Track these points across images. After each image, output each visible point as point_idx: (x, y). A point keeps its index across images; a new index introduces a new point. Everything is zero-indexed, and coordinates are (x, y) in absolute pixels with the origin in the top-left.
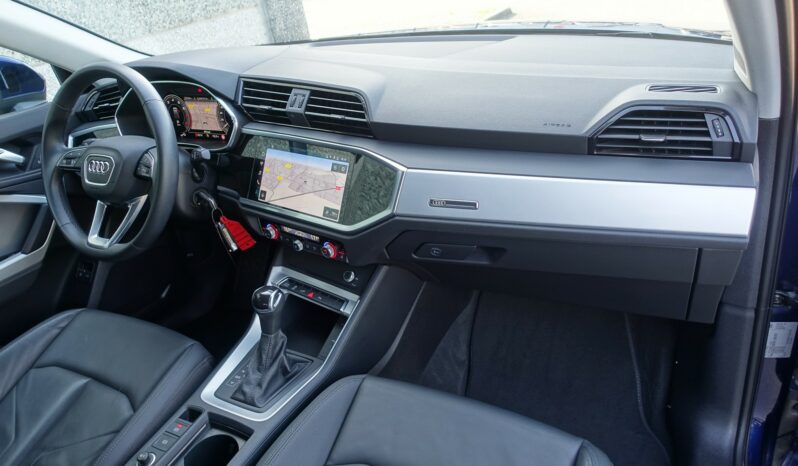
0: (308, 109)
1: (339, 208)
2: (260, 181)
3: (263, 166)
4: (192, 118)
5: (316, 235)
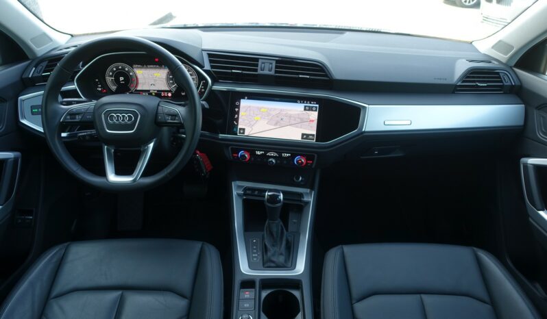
0: (276, 72)
1: (314, 132)
2: (237, 122)
3: (238, 111)
4: (140, 81)
5: (286, 153)
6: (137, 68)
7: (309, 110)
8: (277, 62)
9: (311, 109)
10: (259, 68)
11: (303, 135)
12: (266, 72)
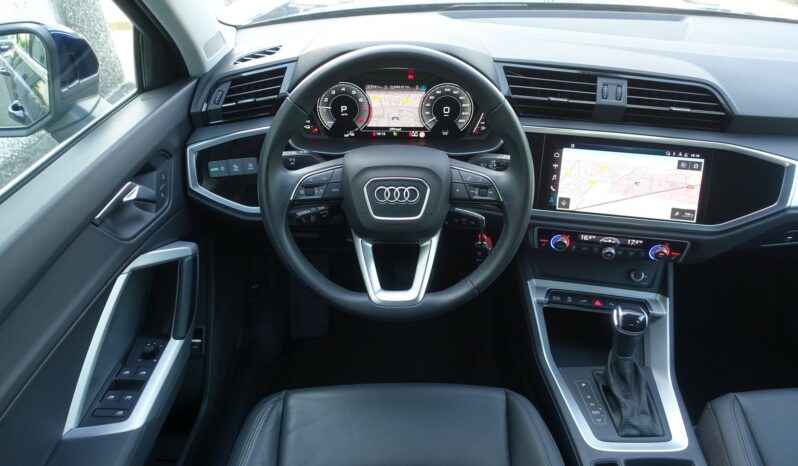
0: (630, 101)
1: (694, 206)
2: (556, 187)
3: (559, 169)
4: (374, 112)
5: (636, 239)
6: (373, 89)
7: (686, 168)
8: (631, 82)
9: (690, 166)
10: (599, 93)
11: (674, 211)
12: (611, 101)
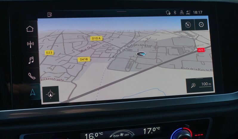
1: (210, 74)
2: (36, 73)
5: (152, 126)
7: (192, 29)
9: (194, 26)
11: (189, 82)
